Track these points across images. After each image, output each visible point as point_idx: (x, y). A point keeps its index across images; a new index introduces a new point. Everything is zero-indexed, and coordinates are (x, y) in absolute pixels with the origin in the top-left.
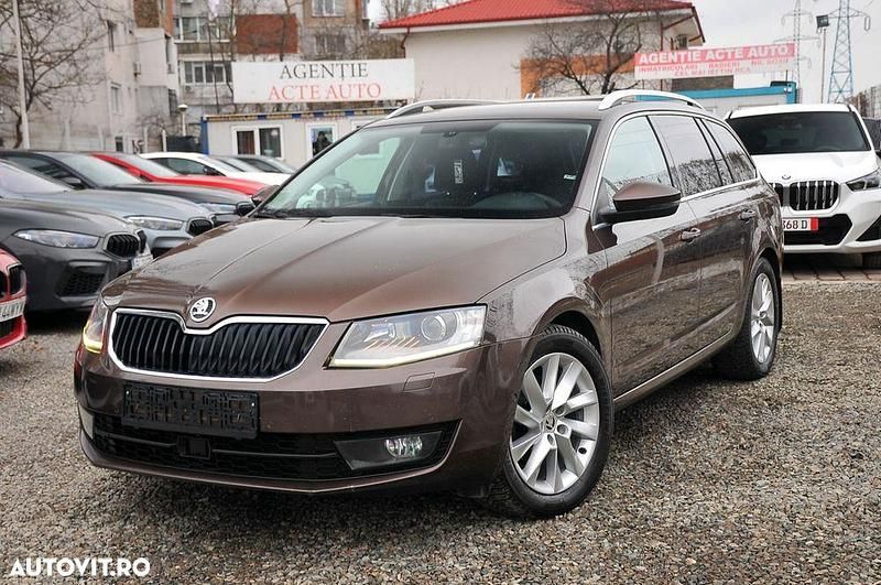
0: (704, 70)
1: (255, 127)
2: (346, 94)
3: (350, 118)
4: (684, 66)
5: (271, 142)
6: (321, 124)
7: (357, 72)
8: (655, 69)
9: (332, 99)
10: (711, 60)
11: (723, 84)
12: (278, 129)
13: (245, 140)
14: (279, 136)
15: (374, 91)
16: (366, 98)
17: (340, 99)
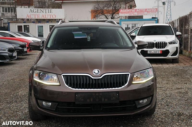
0: (136, 14)
1: (23, 25)
2: (47, 17)
3: (48, 23)
4: (131, 13)
5: (27, 29)
6: (40, 24)
7: (49, 12)
8: (124, 13)
9: (43, 18)
10: (137, 12)
11: (140, 18)
12: (29, 25)
13: (20, 28)
14: (29, 27)
15: (54, 17)
16: (52, 18)
17: (45, 18)
